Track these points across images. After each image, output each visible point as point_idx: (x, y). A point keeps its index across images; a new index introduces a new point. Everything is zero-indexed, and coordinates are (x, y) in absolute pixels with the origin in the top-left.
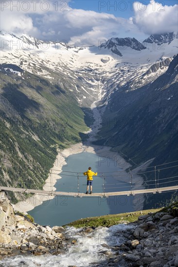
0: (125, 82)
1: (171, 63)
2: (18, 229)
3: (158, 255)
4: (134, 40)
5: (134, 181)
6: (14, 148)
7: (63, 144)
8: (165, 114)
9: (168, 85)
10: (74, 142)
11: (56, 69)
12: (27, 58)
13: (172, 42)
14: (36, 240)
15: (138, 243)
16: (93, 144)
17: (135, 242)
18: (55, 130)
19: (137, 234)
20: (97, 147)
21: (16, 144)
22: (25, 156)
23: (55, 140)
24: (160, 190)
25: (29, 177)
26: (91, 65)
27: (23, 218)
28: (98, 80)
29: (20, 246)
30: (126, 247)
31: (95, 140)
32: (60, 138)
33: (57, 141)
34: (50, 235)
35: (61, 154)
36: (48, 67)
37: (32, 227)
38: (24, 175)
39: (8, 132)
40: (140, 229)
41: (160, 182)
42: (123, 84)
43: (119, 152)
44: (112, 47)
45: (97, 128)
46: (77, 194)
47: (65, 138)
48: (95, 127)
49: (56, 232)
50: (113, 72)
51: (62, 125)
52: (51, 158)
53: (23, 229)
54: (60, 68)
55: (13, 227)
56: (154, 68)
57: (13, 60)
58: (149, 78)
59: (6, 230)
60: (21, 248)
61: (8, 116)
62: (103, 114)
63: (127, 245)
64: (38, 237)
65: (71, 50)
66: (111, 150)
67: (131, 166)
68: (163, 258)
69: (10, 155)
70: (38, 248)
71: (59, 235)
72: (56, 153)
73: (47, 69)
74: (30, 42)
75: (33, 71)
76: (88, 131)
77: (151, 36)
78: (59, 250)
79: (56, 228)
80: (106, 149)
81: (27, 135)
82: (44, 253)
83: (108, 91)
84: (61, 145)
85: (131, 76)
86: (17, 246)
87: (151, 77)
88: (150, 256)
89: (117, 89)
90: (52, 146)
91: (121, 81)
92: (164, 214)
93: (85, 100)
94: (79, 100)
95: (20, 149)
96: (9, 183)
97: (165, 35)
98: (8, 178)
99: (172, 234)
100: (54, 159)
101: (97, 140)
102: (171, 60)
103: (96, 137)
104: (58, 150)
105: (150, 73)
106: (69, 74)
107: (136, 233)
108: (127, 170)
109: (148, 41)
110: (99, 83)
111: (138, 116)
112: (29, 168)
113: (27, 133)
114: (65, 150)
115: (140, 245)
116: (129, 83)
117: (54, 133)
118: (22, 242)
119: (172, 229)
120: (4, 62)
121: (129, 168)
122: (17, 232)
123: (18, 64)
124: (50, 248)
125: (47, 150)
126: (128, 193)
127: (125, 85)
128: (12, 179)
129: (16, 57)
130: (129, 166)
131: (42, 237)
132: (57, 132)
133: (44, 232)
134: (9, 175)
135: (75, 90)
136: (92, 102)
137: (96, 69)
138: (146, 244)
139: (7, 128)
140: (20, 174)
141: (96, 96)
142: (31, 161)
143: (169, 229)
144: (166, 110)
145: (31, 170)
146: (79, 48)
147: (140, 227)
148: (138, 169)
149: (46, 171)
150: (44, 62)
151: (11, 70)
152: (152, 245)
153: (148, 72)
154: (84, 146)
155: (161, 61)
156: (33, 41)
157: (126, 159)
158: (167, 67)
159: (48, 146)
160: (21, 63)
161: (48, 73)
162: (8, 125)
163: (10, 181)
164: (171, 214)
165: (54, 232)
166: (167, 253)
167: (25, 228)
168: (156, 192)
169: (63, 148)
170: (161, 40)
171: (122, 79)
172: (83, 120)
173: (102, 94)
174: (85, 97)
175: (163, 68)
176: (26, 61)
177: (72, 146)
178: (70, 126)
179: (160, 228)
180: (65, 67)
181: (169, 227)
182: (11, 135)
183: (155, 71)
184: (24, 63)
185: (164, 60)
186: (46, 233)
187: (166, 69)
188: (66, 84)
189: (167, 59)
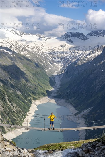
0: (75, 60)
1: (104, 48)
2: (6, 150)
4: (81, 34)
5: (80, 121)
6: (5, 99)
7: (36, 97)
8: (100, 80)
9: (102, 62)
10: (42, 96)
11: (33, 50)
12: (14, 43)
16: (55, 97)
18: (31, 88)
19: (81, 155)
20: (57, 99)
21: (6, 96)
22: (12, 104)
23: (31, 95)
24: (96, 128)
25: (14, 117)
26: (54, 48)
27: (9, 143)
28: (58, 58)
31: (56, 95)
32: (34, 93)
33: (32, 95)
34: (26, 154)
35: (34, 103)
36: (27, 49)
37: (15, 149)
38: (11, 116)
39: (1, 89)
41: (96, 122)
42: (74, 61)
43: (70, 103)
44: (68, 37)
45: (57, 88)
47: (37, 93)
48: (56, 87)
49: (30, 153)
50: (68, 53)
51: (35, 85)
52: (28, 105)
53: (9, 150)
54: (35, 50)
55: (3, 149)
56: (93, 51)
57: (6, 45)
58: (90, 58)
61: (2, 79)
62: (61, 79)
64: (18, 155)
65: (42, 39)
66: (66, 102)
67: (78, 112)
69: (3, 103)
71: (31, 155)
72: (31, 103)
73: (27, 51)
74: (17, 34)
75: (18, 51)
76: (52, 89)
77: (92, 32)
79: (30, 150)
80: (63, 101)
81: (13, 91)
83: (65, 65)
84: (34, 98)
85: (79, 56)
87: (91, 57)
89: (70, 64)
90: (29, 98)
91: (73, 59)
92: (98, 143)
93: (50, 70)
94: (47, 70)
95: (8, 99)
96: (1, 121)
97: (101, 31)
99: (103, 155)
100: (29, 106)
101: (57, 95)
102: (104, 46)
103: (56, 93)
104: (32, 101)
105: (91, 54)
106: (40, 54)
108: (75, 115)
109: (90, 34)
111: (83, 81)
112: (14, 111)
113: (14, 90)
114: (37, 101)
116: (77, 61)
117: (30, 90)
119: (103, 152)
121: (76, 113)
122: (5, 152)
123: (9, 47)
125: (26, 101)
126: (75, 129)
127: (75, 61)
128: (3, 118)
129: (8, 42)
130: (76, 112)
131: (21, 156)
132: (32, 90)
133: (22, 153)
134: (2, 116)
135: (44, 64)
136: (55, 72)
139: (1, 86)
140: (8, 115)
141: (57, 67)
142: (15, 107)
143: (101, 152)
144: (101, 78)
145: (15, 113)
146: (47, 38)
147: (83, 151)
148: (82, 113)
149: (25, 114)
150: (25, 46)
151: (5, 50)
153: (89, 54)
154: (49, 99)
155: (98, 47)
156: (19, 33)
157: (75, 107)
158: (102, 51)
159: (26, 98)
160: (11, 46)
161: (28, 53)
163: (2, 119)
164: (103, 143)
165: (28, 153)
167: (10, 150)
168: (93, 129)
169: (35, 99)
170: (98, 34)
171: (73, 57)
172: (49, 83)
173: (61, 66)
174: (50, 68)
175: (99, 51)
176: (14, 45)
177: (41, 98)
178: (40, 86)
179: (95, 151)
180: (38, 49)
181: (101, 151)
182: (4, 91)
183: (94, 53)
184: (13, 46)
185: (99, 47)
186: (24, 153)
187: (101, 52)
188: (38, 60)
189: (102, 46)
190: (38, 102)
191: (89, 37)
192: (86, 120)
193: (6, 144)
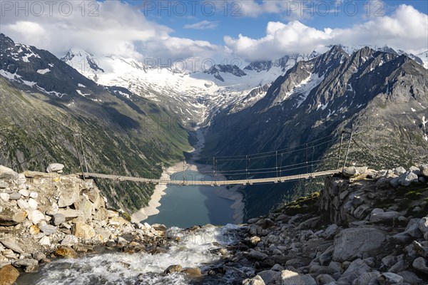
0: (227, 106)
1: (269, 89)
2: (109, 225)
3: (292, 252)
4: (235, 67)
6: (121, 165)
7: (169, 163)
8: (264, 135)
9: (266, 109)
10: (178, 160)
11: (163, 92)
12: (135, 81)
13: (270, 70)
14: (129, 237)
15: (259, 239)
16: (196, 162)
17: (255, 239)
18: (160, 149)
20: (200, 165)
21: (124, 161)
24: (283, 179)
25: (136, 193)
26: (196, 89)
27: (117, 214)
28: (201, 103)
29: (105, 241)
30: (244, 246)
31: (198, 159)
32: (165, 156)
33: (162, 160)
34: (147, 232)
36: (155, 90)
37: (126, 224)
38: (131, 191)
39: (116, 150)
40: (257, 226)
42: (224, 107)
43: (220, 171)
44: (215, 72)
46: (182, 182)
47: (170, 157)
49: (156, 230)
50: (216, 96)
51: (167, 145)
52: (157, 175)
53: (116, 226)
54: (166, 92)
55: (104, 223)
56: (253, 93)
57: (123, 84)
58: (248, 102)
59: (92, 224)
60: (107, 244)
62: (206, 134)
63: (245, 243)
64: (133, 233)
65: (177, 75)
66: (213, 169)
68: (300, 255)
70: (131, 244)
71: (159, 233)
72: (162, 171)
73: (154, 92)
74: (138, 67)
75: (140, 94)
76: (192, 150)
77: (251, 63)
78: (158, 248)
79: (157, 225)
81: (134, 153)
82: (138, 251)
83: (211, 113)
84: (166, 163)
85: (233, 100)
86: (102, 242)
87: (251, 102)
88: (280, 254)
89: (219, 112)
90: (158, 164)
91: (223, 105)
92: (279, 215)
93: (189, 122)
94: (184, 122)
95: (127, 167)
96: (116, 198)
97: (264, 62)
98: (115, 193)
100: (159, 176)
102: (269, 86)
104: (163, 168)
105: (250, 97)
106: (175, 97)
107: (253, 231)
109: (248, 68)
110: (203, 106)
111: (239, 137)
112: (136, 184)
114: (170, 168)
115: (262, 243)
116: (230, 107)
117: (160, 152)
118: (110, 238)
120: (114, 85)
122: (106, 228)
123: (127, 87)
124: (146, 246)
125: (153, 168)
127: (227, 108)
128: (119, 195)
129: (125, 80)
131: (138, 234)
132: (162, 151)
133: (140, 229)
134: (117, 191)
135: (180, 112)
136: (196, 124)
137: (200, 93)
138: (270, 240)
139: (115, 146)
140: (126, 190)
141: (200, 117)
144: (265, 132)
146: (184, 73)
149: (152, 188)
150: (151, 86)
151: (120, 93)
152: (279, 242)
153: (248, 97)
155: (260, 87)
156: (141, 66)
158: (266, 93)
159: (154, 164)
160: (130, 86)
161: (155, 96)
162: (116, 144)
165: (153, 230)
166: (305, 249)
167: (118, 224)
168: (278, 182)
169: (167, 166)
170: (260, 68)
171: (224, 102)
172: (187, 140)
173: (205, 116)
174: (189, 119)
175: (262, 93)
176: (134, 85)
177: (176, 164)
178: (175, 146)
180: (171, 91)
182: (120, 153)
183: (255, 96)
184: (132, 86)
185: (263, 86)
186: (144, 230)
187: (264, 94)
188: (171, 107)
189: (266, 85)
190: (171, 170)
191: (246, 72)
192: (244, 195)
193: (111, 215)
